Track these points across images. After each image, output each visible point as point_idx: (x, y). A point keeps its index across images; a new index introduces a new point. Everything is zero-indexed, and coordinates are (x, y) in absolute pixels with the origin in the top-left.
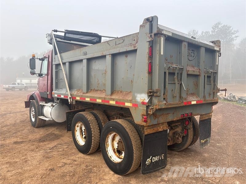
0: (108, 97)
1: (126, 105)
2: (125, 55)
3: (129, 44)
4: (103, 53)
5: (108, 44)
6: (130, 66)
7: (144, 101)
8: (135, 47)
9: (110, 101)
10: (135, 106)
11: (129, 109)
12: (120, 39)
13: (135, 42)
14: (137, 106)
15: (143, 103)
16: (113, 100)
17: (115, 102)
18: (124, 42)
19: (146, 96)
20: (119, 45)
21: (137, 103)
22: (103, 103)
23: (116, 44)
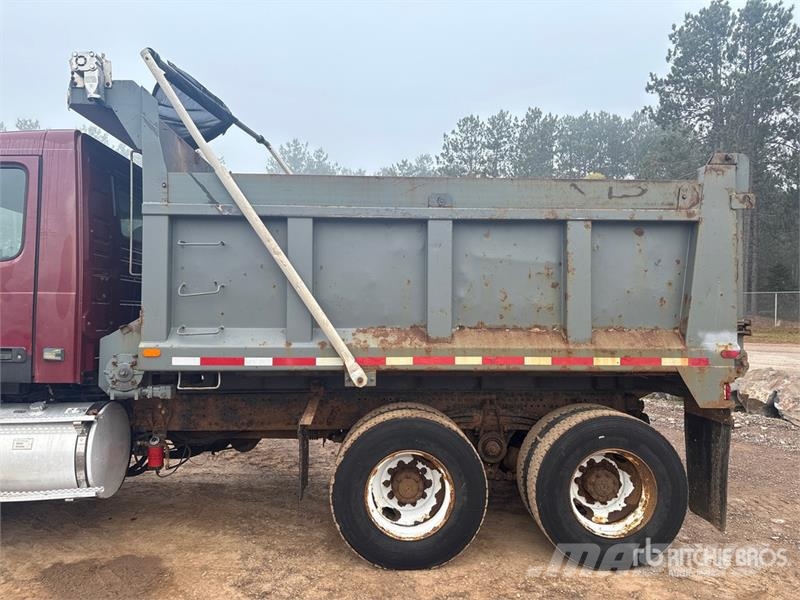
0: (583, 347)
1: (663, 364)
2: (634, 229)
3: (663, 204)
4: (553, 212)
5: (576, 187)
6: (656, 261)
7: (729, 349)
8: (690, 215)
9: (595, 359)
10: (699, 364)
11: (678, 373)
12: (627, 184)
13: (687, 202)
14: (706, 362)
15: (727, 354)
16: (612, 354)
17: (618, 360)
18: (645, 195)
19: (735, 336)
20: (624, 200)
21: (704, 356)
22: (558, 368)
23: (610, 196)
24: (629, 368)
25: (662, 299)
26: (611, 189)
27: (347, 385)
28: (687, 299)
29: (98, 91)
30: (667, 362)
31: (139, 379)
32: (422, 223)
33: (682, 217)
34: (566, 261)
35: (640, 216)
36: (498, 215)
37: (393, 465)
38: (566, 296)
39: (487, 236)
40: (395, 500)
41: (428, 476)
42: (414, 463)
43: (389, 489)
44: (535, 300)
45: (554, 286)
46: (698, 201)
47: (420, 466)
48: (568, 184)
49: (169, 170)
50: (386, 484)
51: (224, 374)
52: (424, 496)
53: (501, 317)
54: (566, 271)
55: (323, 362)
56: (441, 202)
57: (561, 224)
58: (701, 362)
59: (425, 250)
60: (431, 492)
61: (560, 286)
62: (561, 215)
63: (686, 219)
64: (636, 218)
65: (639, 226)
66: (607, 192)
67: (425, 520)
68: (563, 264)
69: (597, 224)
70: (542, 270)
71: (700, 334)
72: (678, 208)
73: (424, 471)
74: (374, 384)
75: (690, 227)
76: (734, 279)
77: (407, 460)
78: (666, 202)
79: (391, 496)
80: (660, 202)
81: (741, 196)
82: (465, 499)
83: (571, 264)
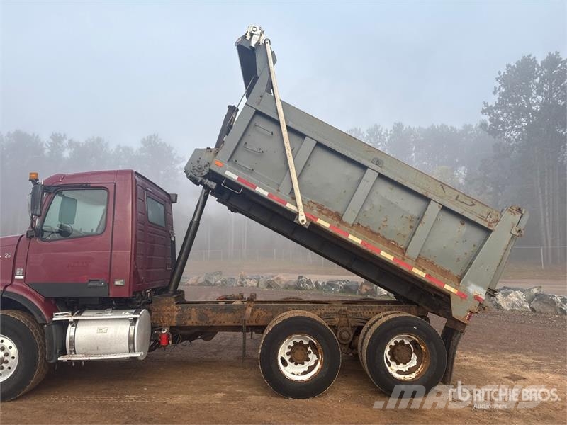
0: (410, 260)
1: (445, 287)
2: (460, 220)
3: (479, 215)
5: (442, 188)
6: (464, 240)
7: (479, 296)
8: (490, 226)
9: (414, 268)
11: (450, 295)
12: (467, 198)
13: (491, 220)
14: (466, 296)
15: (477, 298)
16: (423, 270)
17: (425, 274)
18: (473, 207)
19: (485, 292)
20: (462, 204)
21: (466, 294)
22: (395, 263)
23: (457, 199)
24: (427, 280)
25: (458, 259)
26: (458, 196)
27: (295, 221)
28: (471, 264)
29: (255, 45)
30: (447, 287)
31: (205, 173)
32: (364, 168)
33: (486, 225)
34: (422, 218)
35: (466, 214)
36: (400, 181)
37: (298, 341)
38: (414, 233)
39: (391, 189)
40: (289, 357)
41: (310, 356)
42: (307, 346)
43: (289, 350)
44: (399, 229)
45: (411, 227)
46: (497, 221)
47: (309, 349)
48: (440, 184)
49: (266, 91)
50: (289, 347)
51: (244, 189)
52: (303, 364)
53: (380, 229)
54: (420, 222)
55: (290, 206)
56: (378, 163)
57: (428, 200)
58: (463, 296)
59: (360, 181)
60: (307, 364)
61: (414, 229)
62: (430, 196)
63: (487, 226)
64: (464, 214)
65: (464, 220)
66: (455, 197)
67: (298, 375)
68: (420, 219)
69: (444, 209)
70: (409, 217)
71: (469, 283)
72: (486, 221)
73: (310, 352)
74: (307, 227)
75: (488, 231)
76: (497, 265)
77: (305, 343)
78: (482, 214)
79: (288, 354)
80: (478, 213)
81: (518, 229)
82: (324, 375)
83: (423, 220)
